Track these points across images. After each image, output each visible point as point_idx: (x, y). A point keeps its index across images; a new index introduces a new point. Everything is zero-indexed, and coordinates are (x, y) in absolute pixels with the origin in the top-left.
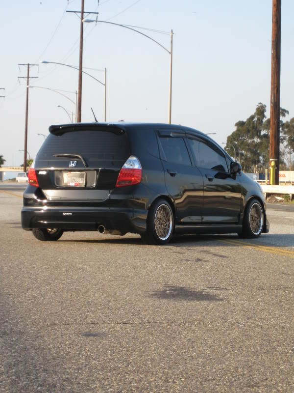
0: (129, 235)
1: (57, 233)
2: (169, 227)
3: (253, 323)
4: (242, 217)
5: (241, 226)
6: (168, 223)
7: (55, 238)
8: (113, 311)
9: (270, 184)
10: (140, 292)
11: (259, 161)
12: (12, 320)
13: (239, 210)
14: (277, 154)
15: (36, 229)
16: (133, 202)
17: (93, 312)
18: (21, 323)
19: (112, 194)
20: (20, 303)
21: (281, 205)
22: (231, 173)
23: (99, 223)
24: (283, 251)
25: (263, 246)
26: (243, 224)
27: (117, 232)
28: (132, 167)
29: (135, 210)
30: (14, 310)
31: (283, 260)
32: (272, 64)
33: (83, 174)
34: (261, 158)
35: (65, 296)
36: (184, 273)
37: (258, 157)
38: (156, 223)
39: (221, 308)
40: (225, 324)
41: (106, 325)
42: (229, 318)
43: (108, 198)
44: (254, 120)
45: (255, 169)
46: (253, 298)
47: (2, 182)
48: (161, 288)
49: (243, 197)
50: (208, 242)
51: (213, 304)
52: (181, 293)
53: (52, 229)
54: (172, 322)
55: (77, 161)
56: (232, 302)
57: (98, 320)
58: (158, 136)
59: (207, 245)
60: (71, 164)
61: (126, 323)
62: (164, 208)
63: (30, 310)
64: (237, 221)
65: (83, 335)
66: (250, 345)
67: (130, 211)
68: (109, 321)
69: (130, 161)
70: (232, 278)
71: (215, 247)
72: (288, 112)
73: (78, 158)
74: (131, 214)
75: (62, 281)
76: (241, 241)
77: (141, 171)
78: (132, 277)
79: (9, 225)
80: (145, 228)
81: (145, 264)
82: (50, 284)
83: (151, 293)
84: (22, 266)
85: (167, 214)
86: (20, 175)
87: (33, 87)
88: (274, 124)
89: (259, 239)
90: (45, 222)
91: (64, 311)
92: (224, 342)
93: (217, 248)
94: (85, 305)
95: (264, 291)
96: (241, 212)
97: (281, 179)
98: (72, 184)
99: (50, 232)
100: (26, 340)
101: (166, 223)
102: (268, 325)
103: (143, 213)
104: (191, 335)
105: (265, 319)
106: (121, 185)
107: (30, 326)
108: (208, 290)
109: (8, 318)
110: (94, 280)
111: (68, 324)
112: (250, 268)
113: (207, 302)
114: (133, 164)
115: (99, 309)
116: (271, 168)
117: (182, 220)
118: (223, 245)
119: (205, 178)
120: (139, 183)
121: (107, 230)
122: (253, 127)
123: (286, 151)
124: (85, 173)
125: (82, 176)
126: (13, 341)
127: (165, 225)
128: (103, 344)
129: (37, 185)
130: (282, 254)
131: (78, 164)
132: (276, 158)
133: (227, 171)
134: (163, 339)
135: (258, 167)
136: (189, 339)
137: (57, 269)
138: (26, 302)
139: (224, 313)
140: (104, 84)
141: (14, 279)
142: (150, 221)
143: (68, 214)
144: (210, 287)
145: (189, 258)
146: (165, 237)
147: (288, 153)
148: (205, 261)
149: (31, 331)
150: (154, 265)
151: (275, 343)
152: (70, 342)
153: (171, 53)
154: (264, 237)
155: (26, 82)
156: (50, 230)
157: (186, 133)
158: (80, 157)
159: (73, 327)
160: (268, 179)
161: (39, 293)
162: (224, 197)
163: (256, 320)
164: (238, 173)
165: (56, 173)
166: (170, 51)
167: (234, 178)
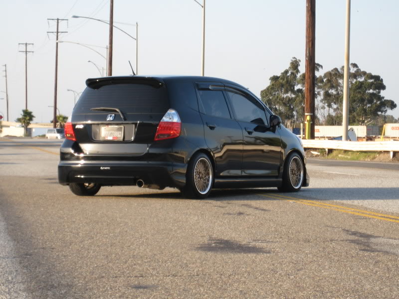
0: (168, 190)
1: (95, 188)
2: (208, 181)
3: (303, 275)
4: (282, 171)
5: (281, 179)
6: (207, 177)
7: (92, 192)
8: (160, 263)
9: (305, 139)
10: (185, 245)
11: (293, 116)
12: (58, 273)
13: (278, 164)
14: (312, 109)
15: (74, 184)
16: (172, 156)
17: (140, 265)
18: (68, 277)
19: (150, 147)
20: (65, 256)
21: (318, 159)
22: (271, 126)
23: (137, 177)
24: (325, 205)
25: (304, 199)
26: (283, 178)
27: (156, 186)
28: (170, 121)
29: (175, 163)
30: (60, 263)
31: (326, 213)
32: (307, 17)
33: (121, 128)
34: (295, 113)
35: (109, 249)
36: (227, 226)
37: (292, 112)
38: (196, 177)
39: (269, 261)
40: (276, 275)
41: (154, 278)
42: (278, 270)
43: (146, 152)
44: (288, 75)
45: (289, 124)
46: (300, 250)
47: (32, 138)
48: (206, 240)
49: (283, 151)
50: (248, 196)
51: (260, 256)
52: (227, 246)
53: (89, 184)
54: (222, 275)
55: (115, 115)
56: (280, 254)
57: (146, 273)
58: (197, 90)
59: (248, 199)
60: (109, 118)
61: (174, 276)
62: (203, 162)
63: (75, 264)
64: (277, 175)
65: (132, 288)
66: (303, 296)
67: (169, 165)
68: (158, 273)
69: (169, 115)
70: (276, 231)
71: (256, 201)
72: (322, 67)
73: (116, 111)
74: (170, 168)
75: (104, 234)
76: (281, 195)
77: (180, 125)
78: (175, 231)
79: (44, 181)
80: (185, 182)
81: (187, 218)
82: (93, 238)
83: (196, 246)
84: (62, 220)
85: (206, 168)
86: (50, 131)
87: (63, 42)
88: (310, 78)
89: (300, 193)
90: (82, 177)
91: (110, 265)
92: (277, 293)
93: (258, 202)
94: (130, 258)
95: (311, 243)
96: (281, 165)
97: (316, 134)
98: (110, 138)
99: (87, 186)
100: (75, 293)
101: (205, 177)
102: (319, 277)
103: (183, 167)
104: (242, 287)
105: (315, 271)
106: (160, 139)
107: (77, 279)
108: (254, 243)
109: (54, 272)
110: (137, 234)
111: (116, 277)
112: (294, 221)
113: (255, 255)
114: (172, 117)
115: (145, 262)
116: (306, 122)
117: (221, 174)
118: (264, 199)
119: (244, 131)
120: (178, 137)
121: (145, 184)
122: (287, 81)
123: (319, 106)
124: (123, 127)
125: (119, 129)
126: (62, 294)
127: (204, 179)
128: (154, 296)
129: (74, 139)
130: (325, 207)
131: (116, 118)
132: (311, 113)
133: (266, 124)
134: (214, 290)
135: (291, 122)
136: (241, 291)
137: (98, 223)
138: (70, 256)
139: (273, 265)
140: (136, 38)
141: (56, 233)
142: (189, 175)
143: (106, 168)
144: (256, 240)
145: (231, 212)
146: (205, 190)
147: (322, 108)
148: (248, 215)
149: (80, 283)
150: (196, 218)
151: (329, 294)
152: (120, 294)
153: (204, 7)
154: (304, 191)
155: (56, 37)
156: (87, 184)
157: (224, 86)
158: (117, 110)
159: (121, 279)
160: (304, 134)
161: (82, 247)
162: (262, 151)
163: (306, 272)
164: (277, 126)
165: (94, 127)
166: (203, 5)
167: (274, 131)
